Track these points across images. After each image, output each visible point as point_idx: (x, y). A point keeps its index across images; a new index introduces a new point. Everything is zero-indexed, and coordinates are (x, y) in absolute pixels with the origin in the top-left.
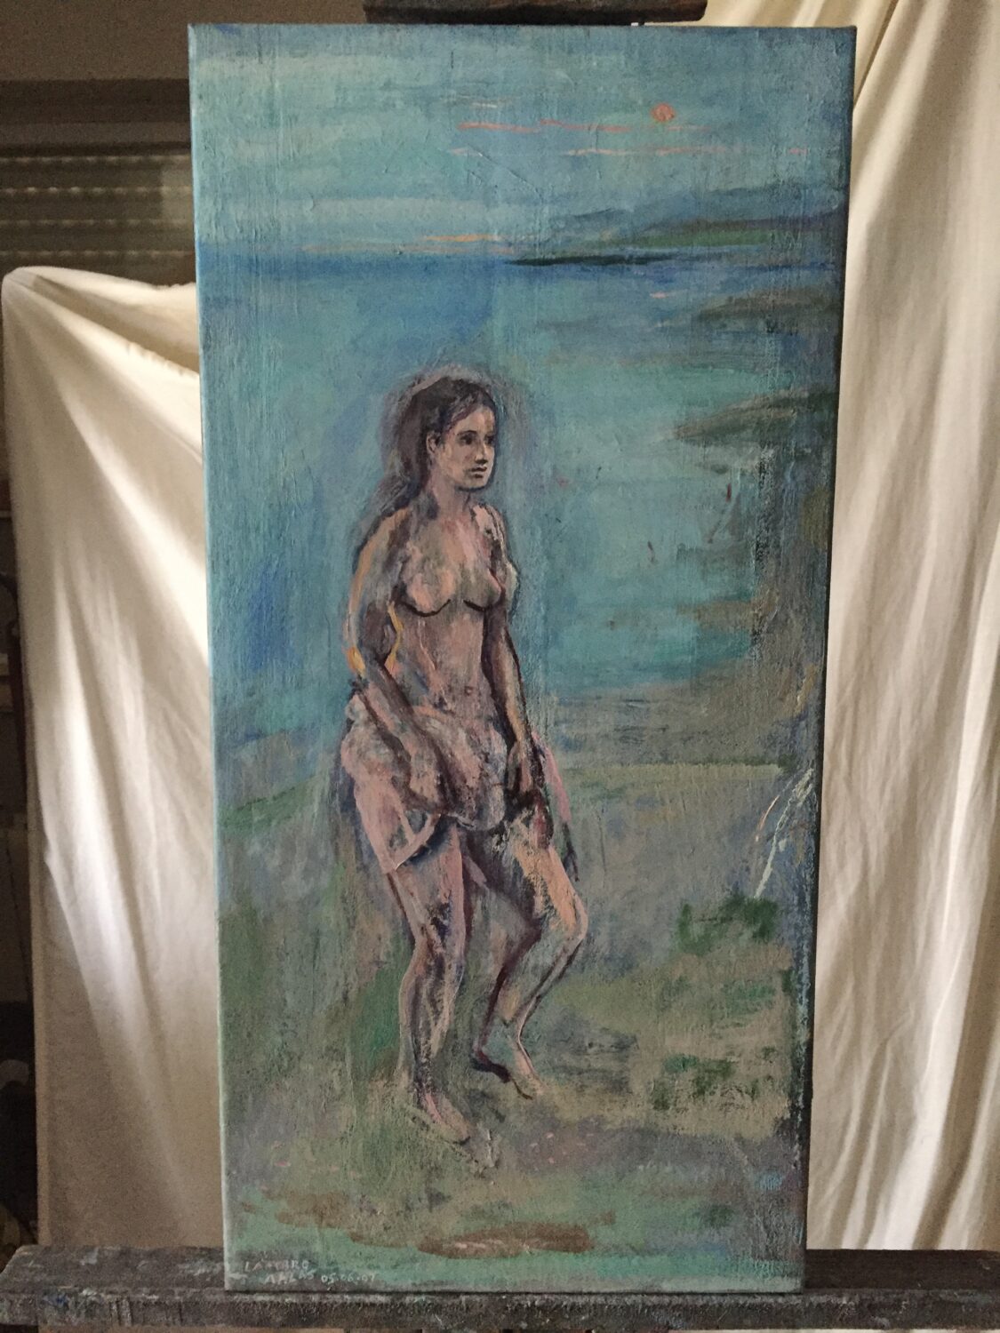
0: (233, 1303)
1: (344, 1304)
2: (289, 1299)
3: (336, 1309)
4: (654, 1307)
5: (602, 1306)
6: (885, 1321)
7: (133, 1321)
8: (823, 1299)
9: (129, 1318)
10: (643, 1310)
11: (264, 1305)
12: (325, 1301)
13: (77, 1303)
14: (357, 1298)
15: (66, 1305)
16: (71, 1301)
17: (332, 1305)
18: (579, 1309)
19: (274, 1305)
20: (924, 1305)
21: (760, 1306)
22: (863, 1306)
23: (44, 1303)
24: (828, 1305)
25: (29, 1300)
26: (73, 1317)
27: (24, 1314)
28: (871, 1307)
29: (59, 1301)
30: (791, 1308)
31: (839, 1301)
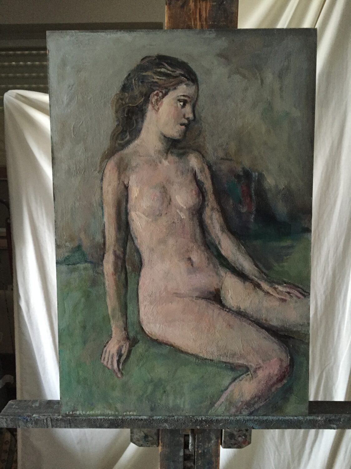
2: (110, 418)
4: (248, 420)
6: (335, 426)
8: (311, 418)
9: (50, 425)
10: (243, 421)
11: (101, 419)
12: (124, 418)
13: (31, 420)
15: (27, 420)
16: (29, 419)
17: (127, 420)
18: (219, 421)
19: (105, 419)
21: (288, 420)
22: (327, 420)
23: (19, 420)
24: (313, 420)
25: (13, 418)
26: (30, 425)
27: (11, 424)
28: (329, 421)
29: (24, 419)
30: (299, 421)
31: (317, 418)
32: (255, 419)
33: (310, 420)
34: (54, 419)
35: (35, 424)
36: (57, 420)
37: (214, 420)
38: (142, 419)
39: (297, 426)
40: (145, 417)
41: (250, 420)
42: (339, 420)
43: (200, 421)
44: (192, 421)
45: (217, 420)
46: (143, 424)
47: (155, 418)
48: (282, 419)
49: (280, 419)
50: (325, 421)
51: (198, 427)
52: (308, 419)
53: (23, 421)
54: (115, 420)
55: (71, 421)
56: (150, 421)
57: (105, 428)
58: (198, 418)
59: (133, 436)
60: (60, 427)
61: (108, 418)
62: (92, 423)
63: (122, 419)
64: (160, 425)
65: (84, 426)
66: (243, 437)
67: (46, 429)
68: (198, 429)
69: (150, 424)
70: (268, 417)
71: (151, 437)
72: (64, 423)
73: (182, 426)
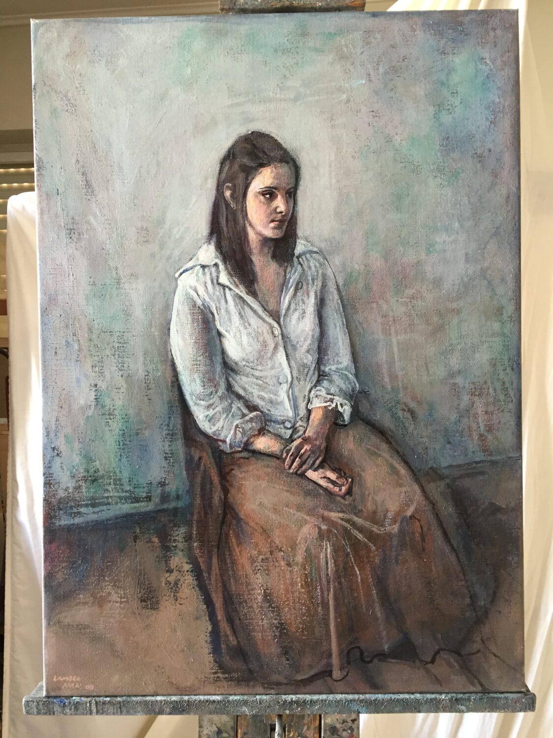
0: (146, 701)
1: (200, 701)
2: (174, 698)
3: (196, 704)
4: (351, 701)
5: (326, 700)
6: (463, 708)
7: (98, 712)
8: (433, 696)
9: (95, 711)
10: (345, 702)
11: (161, 702)
12: (191, 700)
13: (70, 703)
14: (206, 697)
15: (64, 704)
16: (67, 701)
17: (194, 702)
18: (314, 702)
19: (166, 702)
20: (482, 699)
21: (402, 700)
22: (452, 699)
23: (53, 703)
24: (435, 699)
25: (47, 701)
26: (68, 711)
27: (44, 709)
28: (456, 699)
29: (61, 702)
30: (417, 701)
31: (440, 697)
32: (361, 699)
33: (431, 699)
34: (100, 702)
35: (75, 710)
36: (104, 703)
37: (308, 701)
38: (214, 701)
39: (415, 709)
40: (218, 698)
41: (354, 700)
42: (469, 700)
43: (289, 703)
44: (279, 703)
45: (311, 701)
46: (216, 708)
47: (231, 698)
48: (395, 698)
49: (393, 698)
50: (451, 700)
51: (287, 712)
52: (429, 698)
53: (59, 705)
54: (180, 702)
55: (122, 704)
56: (225, 705)
57: (166, 714)
58: (287, 699)
59: (202, 732)
60: (107, 714)
61: (171, 699)
62: (148, 707)
63: (188, 701)
64: (238, 709)
65: (139, 712)
66: (349, 731)
67: (89, 717)
68: (288, 716)
69: (224, 708)
70: (377, 696)
71: (226, 732)
72: (112, 708)
73: (266, 710)
